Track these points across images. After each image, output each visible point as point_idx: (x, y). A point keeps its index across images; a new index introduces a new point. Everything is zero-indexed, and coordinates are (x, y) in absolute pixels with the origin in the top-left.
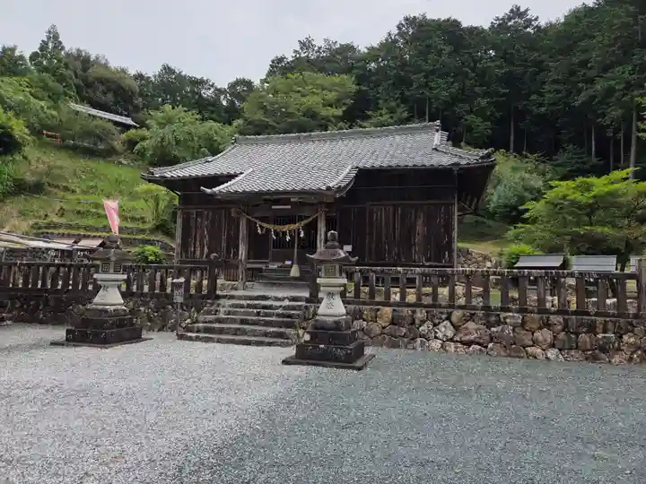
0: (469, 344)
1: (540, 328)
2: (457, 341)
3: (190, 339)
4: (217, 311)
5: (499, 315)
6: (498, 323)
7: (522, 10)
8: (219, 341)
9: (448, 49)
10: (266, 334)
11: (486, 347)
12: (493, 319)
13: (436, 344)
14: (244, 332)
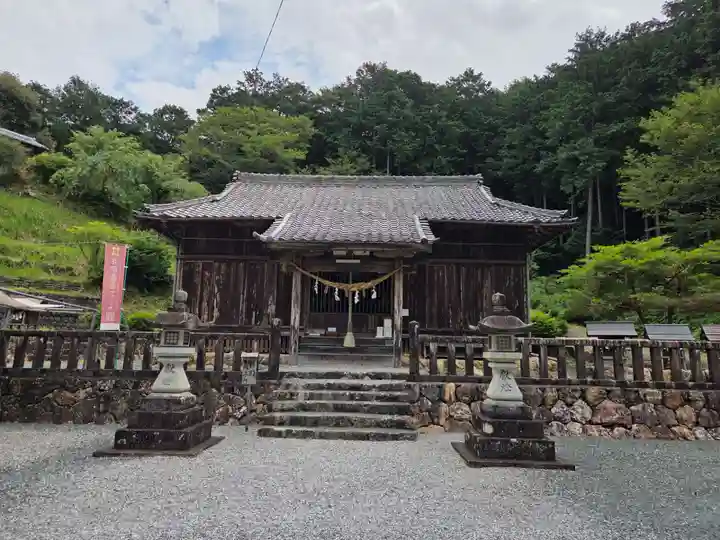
0: (611, 426)
1: (682, 405)
2: (597, 424)
3: (279, 435)
4: (292, 394)
5: (637, 391)
6: (638, 400)
7: (475, 73)
8: (322, 436)
9: (410, 102)
10: (378, 425)
11: (630, 429)
12: (633, 396)
13: (577, 428)
14: (351, 423)
